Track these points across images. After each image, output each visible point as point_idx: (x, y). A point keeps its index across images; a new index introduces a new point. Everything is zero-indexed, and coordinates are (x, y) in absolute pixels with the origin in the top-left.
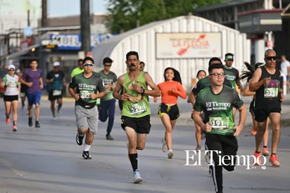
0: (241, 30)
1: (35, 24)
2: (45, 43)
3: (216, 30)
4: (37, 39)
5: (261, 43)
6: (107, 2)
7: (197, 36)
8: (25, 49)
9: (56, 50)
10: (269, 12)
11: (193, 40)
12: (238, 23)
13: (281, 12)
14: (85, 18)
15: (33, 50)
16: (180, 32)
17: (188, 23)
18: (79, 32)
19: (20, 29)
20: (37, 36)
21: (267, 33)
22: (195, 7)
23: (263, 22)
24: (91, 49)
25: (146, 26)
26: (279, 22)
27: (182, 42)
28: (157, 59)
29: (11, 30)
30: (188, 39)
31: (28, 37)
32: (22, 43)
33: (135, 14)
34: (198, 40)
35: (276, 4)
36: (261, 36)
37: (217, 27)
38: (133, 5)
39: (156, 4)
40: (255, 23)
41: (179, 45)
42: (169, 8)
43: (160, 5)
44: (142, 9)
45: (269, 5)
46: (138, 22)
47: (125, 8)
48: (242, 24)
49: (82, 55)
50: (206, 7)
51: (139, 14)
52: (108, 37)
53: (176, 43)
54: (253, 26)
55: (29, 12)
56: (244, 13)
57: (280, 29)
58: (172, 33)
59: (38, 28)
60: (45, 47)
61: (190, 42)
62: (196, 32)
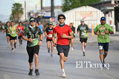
2: (40, 15)
3: (95, 11)
6: (62, 2)
7: (89, 13)
9: (44, 17)
15: (37, 17)
16: (84, 12)
17: (86, 8)
24: (54, 17)
27: (84, 15)
28: (76, 20)
29: (31, 11)
30: (86, 14)
32: (33, 15)
33: (71, 6)
35: (115, 2)
39: (77, 2)
41: (83, 16)
42: (82, 4)
43: (79, 2)
44: (73, 4)
45: (113, 3)
46: (71, 8)
47: (68, 4)
49: (51, 19)
53: (82, 15)
58: (81, 12)
61: (87, 15)
62: (89, 11)
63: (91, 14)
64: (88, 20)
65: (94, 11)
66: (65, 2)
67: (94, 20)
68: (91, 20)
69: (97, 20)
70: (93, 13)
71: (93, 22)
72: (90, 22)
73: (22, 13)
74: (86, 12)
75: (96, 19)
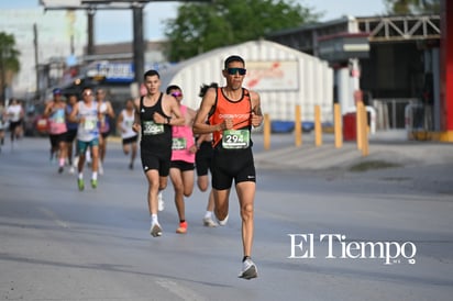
0: (322, 57)
1: (79, 52)
2: (92, 73)
3: (292, 57)
4: (82, 69)
5: (344, 72)
6: (164, 26)
7: (269, 65)
8: (68, 81)
9: (105, 82)
10: (354, 36)
11: (265, 69)
12: (318, 48)
13: (367, 35)
14: (139, 45)
15: (78, 82)
17: (260, 49)
18: (131, 61)
19: (62, 58)
20: (82, 66)
21: (351, 60)
22: (268, 31)
23: (348, 47)
25: (210, 53)
26: (365, 47)
29: (51, 59)
30: (258, 69)
31: (72, 68)
32: (64, 74)
33: (196, 40)
34: (271, 69)
35: (362, 26)
36: (345, 64)
37: (293, 53)
38: (195, 29)
40: (338, 49)
41: (248, 75)
42: (238, 32)
43: (226, 28)
44: (205, 34)
45: (353, 29)
46: (201, 49)
47: (185, 33)
48: (324, 50)
49: (134, 88)
50: (280, 31)
51: (202, 39)
52: (165, 67)
54: (336, 53)
55: (72, 38)
56: (325, 37)
57: (367, 56)
59: (84, 55)
60: (91, 78)
61: (261, 72)
62: (268, 60)
63: (277, 70)
64: (268, 91)
65: (287, 60)
66: (177, 27)
67: (287, 91)
68: (277, 91)
69: (297, 91)
70: (283, 67)
71: (283, 95)
72: (274, 95)
73: (16, 67)
74: (259, 61)
75: (295, 87)
